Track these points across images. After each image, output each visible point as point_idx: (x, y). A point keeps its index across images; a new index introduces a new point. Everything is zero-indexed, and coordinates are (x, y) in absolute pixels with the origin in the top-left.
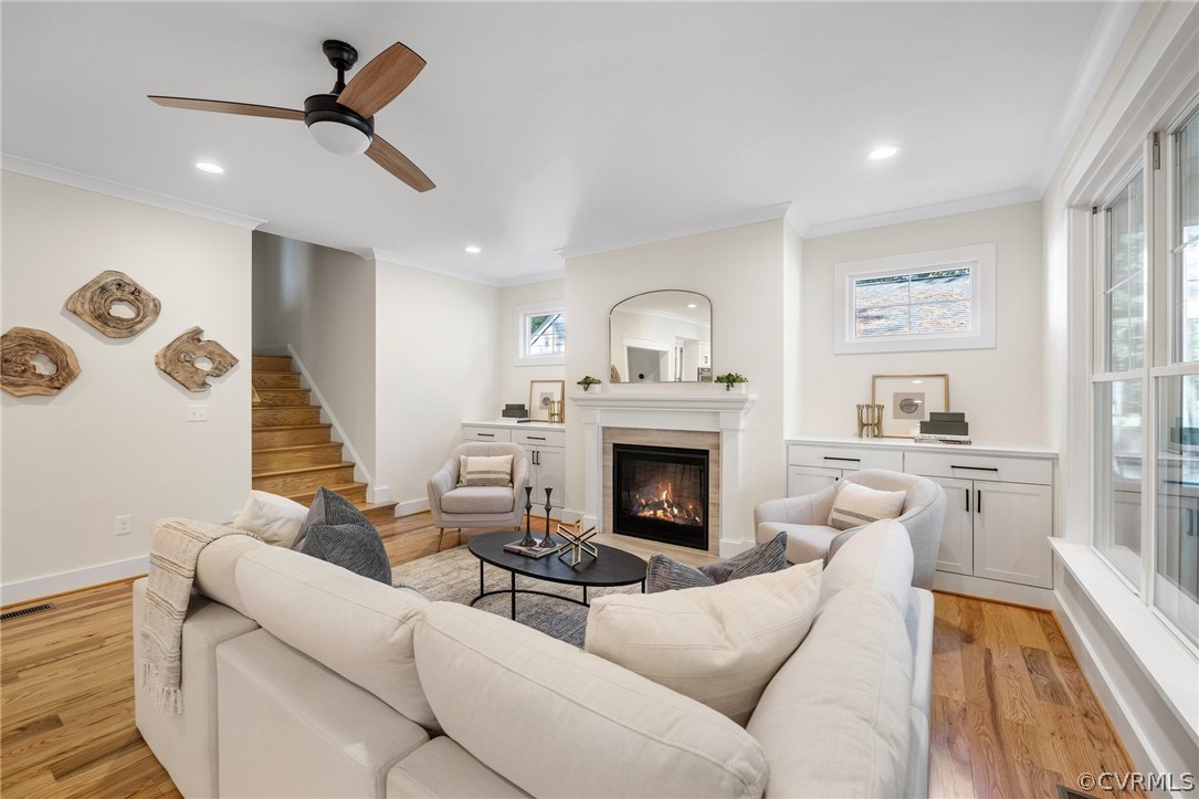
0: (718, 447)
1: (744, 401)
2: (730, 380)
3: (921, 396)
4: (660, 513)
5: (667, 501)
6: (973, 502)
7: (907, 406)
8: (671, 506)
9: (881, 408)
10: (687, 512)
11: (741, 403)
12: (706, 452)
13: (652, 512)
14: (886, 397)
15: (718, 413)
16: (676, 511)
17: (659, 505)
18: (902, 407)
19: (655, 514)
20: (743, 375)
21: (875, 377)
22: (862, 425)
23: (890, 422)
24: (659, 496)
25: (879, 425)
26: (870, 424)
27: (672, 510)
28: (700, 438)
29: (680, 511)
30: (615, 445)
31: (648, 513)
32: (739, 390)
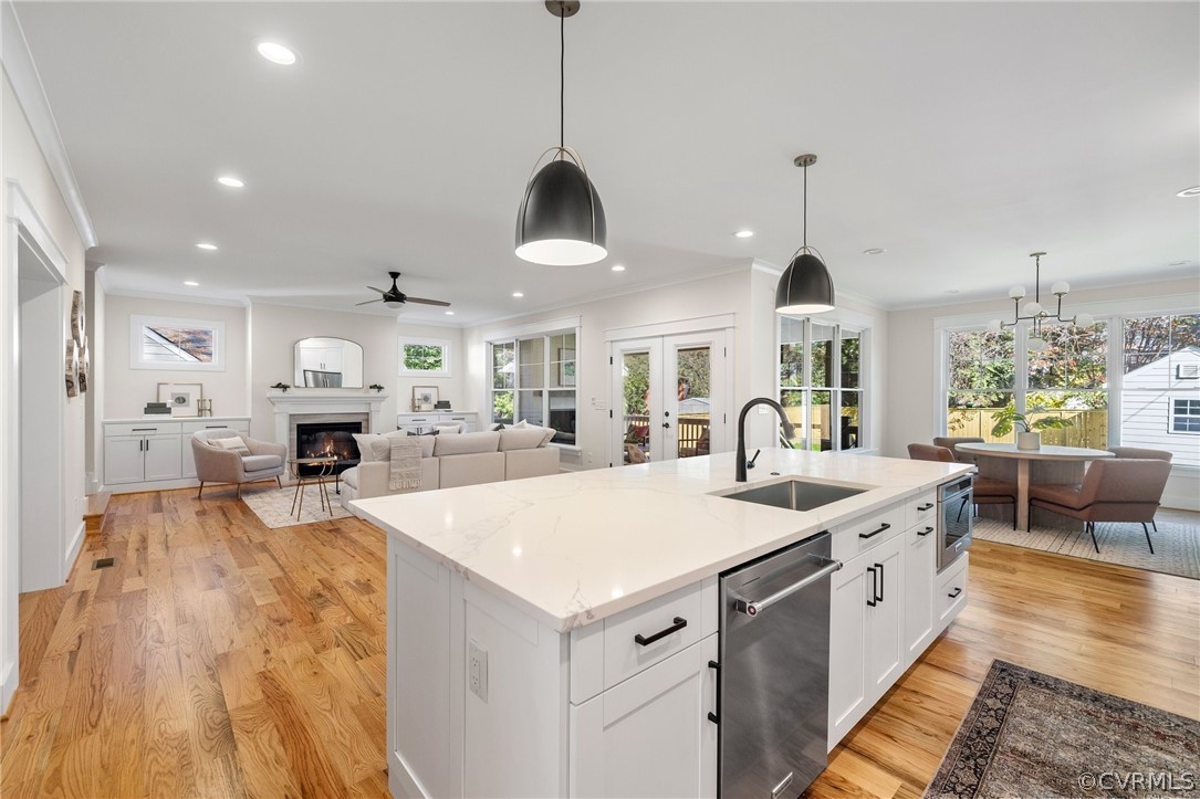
0: (368, 420)
11: (382, 399)
12: (361, 422)
15: (370, 403)
24: (324, 450)
29: (337, 457)
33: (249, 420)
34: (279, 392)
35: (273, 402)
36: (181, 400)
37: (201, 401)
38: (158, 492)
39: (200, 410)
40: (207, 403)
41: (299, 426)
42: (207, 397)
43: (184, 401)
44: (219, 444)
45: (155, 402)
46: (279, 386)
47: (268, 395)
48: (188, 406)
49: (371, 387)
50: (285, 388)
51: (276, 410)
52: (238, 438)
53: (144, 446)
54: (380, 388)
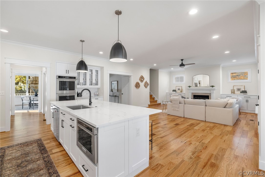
0: (210, 95)
1: (215, 89)
2: (213, 86)
3: (241, 88)
6: (247, 101)
7: (239, 90)
9: (235, 90)
11: (214, 89)
14: (235, 88)
15: (211, 91)
18: (238, 90)
20: (214, 86)
21: (234, 86)
22: (232, 92)
23: (236, 92)
25: (234, 92)
26: (233, 92)
28: (208, 94)
30: (194, 95)
32: (213, 88)
35: (188, 90)
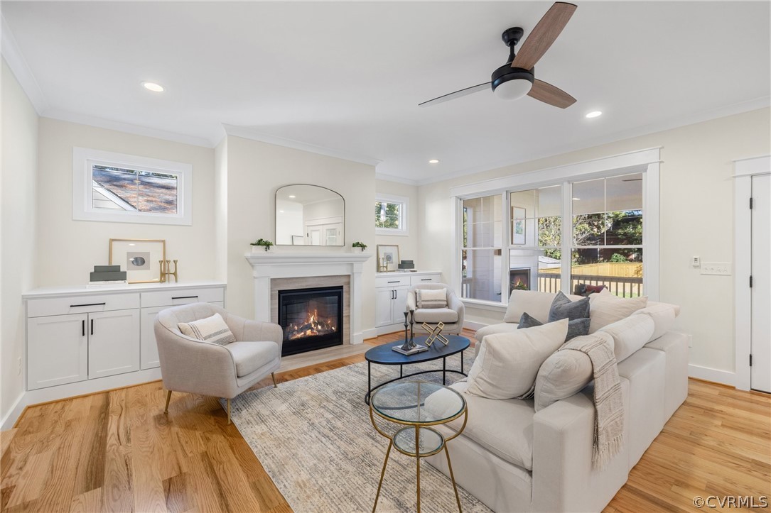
0: (349, 283)
4: (309, 332)
5: (314, 323)
8: (316, 324)
10: (327, 325)
12: (342, 287)
13: (303, 333)
16: (320, 327)
17: (309, 327)
19: (305, 334)
24: (308, 320)
27: (317, 328)
28: (339, 279)
29: (323, 327)
31: (301, 335)
33: (224, 287)
34: (260, 250)
35: (251, 263)
36: (140, 261)
37: (164, 262)
38: (107, 393)
39: (163, 274)
40: (172, 265)
41: (280, 292)
42: (170, 257)
43: (143, 262)
44: (195, 331)
45: (105, 263)
46: (260, 243)
47: (248, 255)
48: (148, 268)
49: (354, 245)
50: (267, 245)
51: (255, 273)
52: (217, 317)
53: (88, 328)
54: (363, 247)
